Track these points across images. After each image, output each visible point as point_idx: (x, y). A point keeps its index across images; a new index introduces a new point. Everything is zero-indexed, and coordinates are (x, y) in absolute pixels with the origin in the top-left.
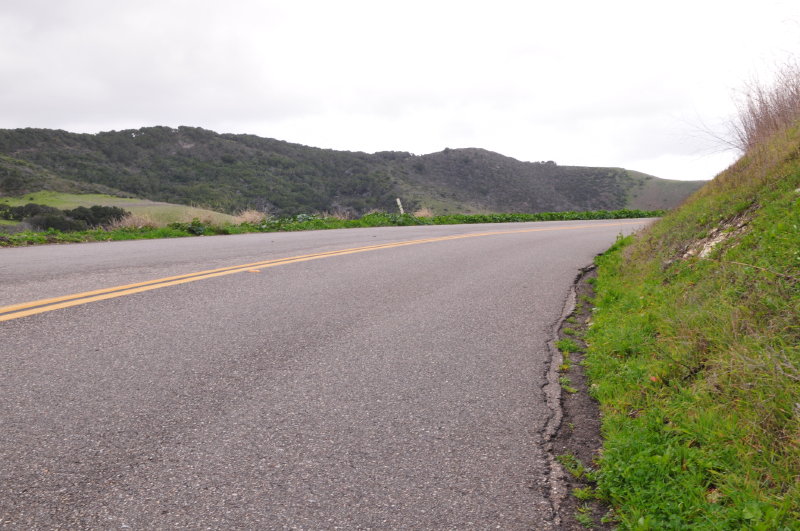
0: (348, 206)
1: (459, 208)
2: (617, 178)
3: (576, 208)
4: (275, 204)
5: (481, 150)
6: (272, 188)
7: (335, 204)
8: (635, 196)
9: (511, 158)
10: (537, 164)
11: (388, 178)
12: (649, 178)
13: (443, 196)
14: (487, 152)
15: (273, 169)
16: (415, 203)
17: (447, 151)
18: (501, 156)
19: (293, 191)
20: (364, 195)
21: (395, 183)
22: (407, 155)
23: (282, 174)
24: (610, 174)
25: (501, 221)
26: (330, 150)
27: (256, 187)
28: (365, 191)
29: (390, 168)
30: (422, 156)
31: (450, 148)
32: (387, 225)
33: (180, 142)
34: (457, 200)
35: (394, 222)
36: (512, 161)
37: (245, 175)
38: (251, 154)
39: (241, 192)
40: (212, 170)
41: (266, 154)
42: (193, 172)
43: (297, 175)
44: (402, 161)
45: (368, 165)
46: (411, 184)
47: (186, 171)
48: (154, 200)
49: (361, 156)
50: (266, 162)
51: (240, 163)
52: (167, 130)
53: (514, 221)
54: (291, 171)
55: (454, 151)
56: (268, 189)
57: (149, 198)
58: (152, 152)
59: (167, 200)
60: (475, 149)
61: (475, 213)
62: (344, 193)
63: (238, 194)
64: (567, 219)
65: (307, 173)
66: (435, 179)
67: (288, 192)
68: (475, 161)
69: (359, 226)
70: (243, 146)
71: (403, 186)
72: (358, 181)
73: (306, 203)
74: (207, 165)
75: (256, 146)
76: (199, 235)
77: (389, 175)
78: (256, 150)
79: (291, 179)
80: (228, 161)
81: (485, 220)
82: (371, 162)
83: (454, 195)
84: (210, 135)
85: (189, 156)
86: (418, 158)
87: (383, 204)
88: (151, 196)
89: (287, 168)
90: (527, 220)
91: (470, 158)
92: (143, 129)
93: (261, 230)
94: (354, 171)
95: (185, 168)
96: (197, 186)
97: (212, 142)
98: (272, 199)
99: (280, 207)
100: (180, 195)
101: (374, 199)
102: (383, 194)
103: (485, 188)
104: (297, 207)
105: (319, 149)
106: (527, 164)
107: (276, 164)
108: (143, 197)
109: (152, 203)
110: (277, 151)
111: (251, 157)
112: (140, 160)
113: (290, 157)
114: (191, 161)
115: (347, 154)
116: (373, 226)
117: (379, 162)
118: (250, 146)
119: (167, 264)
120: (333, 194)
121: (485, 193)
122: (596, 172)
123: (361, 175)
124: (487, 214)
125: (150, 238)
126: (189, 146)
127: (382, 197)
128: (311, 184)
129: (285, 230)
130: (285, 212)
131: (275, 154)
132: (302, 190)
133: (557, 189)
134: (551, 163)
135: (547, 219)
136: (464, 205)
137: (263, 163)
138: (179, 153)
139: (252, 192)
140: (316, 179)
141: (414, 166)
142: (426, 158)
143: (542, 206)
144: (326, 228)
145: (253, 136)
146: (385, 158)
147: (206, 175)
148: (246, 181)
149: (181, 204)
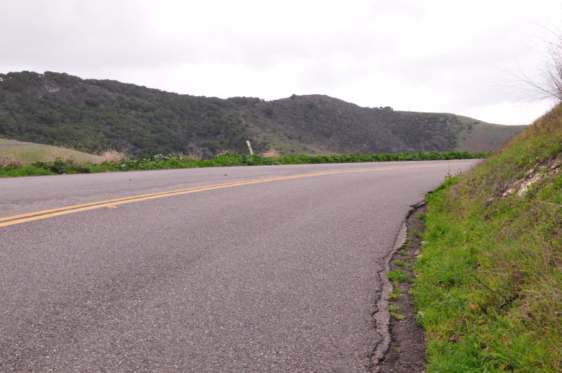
0: (203, 146)
1: (305, 149)
2: (448, 123)
3: (411, 149)
4: (135, 144)
5: (325, 97)
6: (132, 130)
7: (191, 145)
8: (464, 139)
9: (352, 104)
10: (376, 109)
11: (240, 122)
12: (477, 122)
13: (289, 138)
14: (330, 98)
15: (133, 112)
16: (265, 144)
17: (294, 97)
18: (342, 102)
19: (152, 133)
20: (218, 137)
21: (247, 126)
22: (257, 100)
23: (142, 117)
24: (441, 119)
25: (342, 162)
26: (187, 96)
27: (118, 129)
28: (218, 133)
29: (242, 113)
30: (271, 102)
31: (297, 95)
32: (238, 165)
33: (46, 86)
34: (303, 142)
35: (244, 162)
36: (353, 107)
37: (107, 118)
38: (113, 98)
39: (104, 133)
40: (77, 113)
41: (128, 99)
42: (59, 115)
43: (156, 118)
44: (253, 106)
45: (222, 110)
46: (261, 127)
47: (51, 113)
48: (21, 140)
49: (215, 101)
50: (127, 105)
51: (102, 107)
52: (34, 75)
53: (353, 161)
54: (151, 114)
55: (300, 97)
56: (128, 130)
57: (16, 139)
58: (19, 95)
59: (33, 140)
60: (319, 96)
61: (319, 153)
62: (199, 135)
63: (101, 135)
64: (401, 160)
65: (166, 117)
66: (283, 123)
67: (148, 133)
68: (320, 106)
69: (212, 165)
70: (106, 91)
71: (254, 129)
72: (213, 124)
73: (164, 144)
74: (72, 108)
75: (118, 92)
76: (61, 173)
77: (241, 119)
78: (117, 94)
79: (150, 122)
80: (92, 104)
81: (327, 161)
82: (224, 107)
83: (300, 137)
84: (75, 80)
85: (55, 100)
86: (267, 103)
87: (236, 145)
88: (18, 137)
89: (147, 111)
90: (366, 161)
91: (315, 104)
92: (10, 74)
93: (121, 169)
94: (209, 115)
95: (51, 110)
96: (62, 127)
97: (76, 87)
98: (133, 139)
99: (141, 147)
100: (46, 136)
101: (227, 141)
102: (235, 135)
103: (327, 131)
104: (156, 147)
105: (176, 94)
106: (367, 109)
107: (136, 108)
108: (11, 137)
109: (19, 142)
110: (138, 96)
111: (113, 102)
112: (7, 103)
113: (149, 101)
114: (57, 104)
115: (203, 99)
116: (225, 165)
117: (232, 107)
118: (113, 91)
119: (30, 201)
120: (189, 136)
121: (328, 136)
122: (429, 117)
123: (215, 118)
124: (329, 155)
125: (14, 176)
126: (54, 90)
127: (234, 138)
128: (168, 127)
129: (143, 169)
130: (144, 152)
131: (136, 98)
132: (161, 131)
133: (393, 132)
134: (388, 108)
135: (384, 160)
136: (308, 147)
137: (125, 107)
138: (45, 97)
139: (114, 134)
140: (174, 122)
141: (264, 111)
142: (274, 103)
143: (380, 147)
144: (181, 167)
145: (115, 82)
146: (238, 103)
147: (71, 118)
148: (109, 124)
149: (48, 144)
